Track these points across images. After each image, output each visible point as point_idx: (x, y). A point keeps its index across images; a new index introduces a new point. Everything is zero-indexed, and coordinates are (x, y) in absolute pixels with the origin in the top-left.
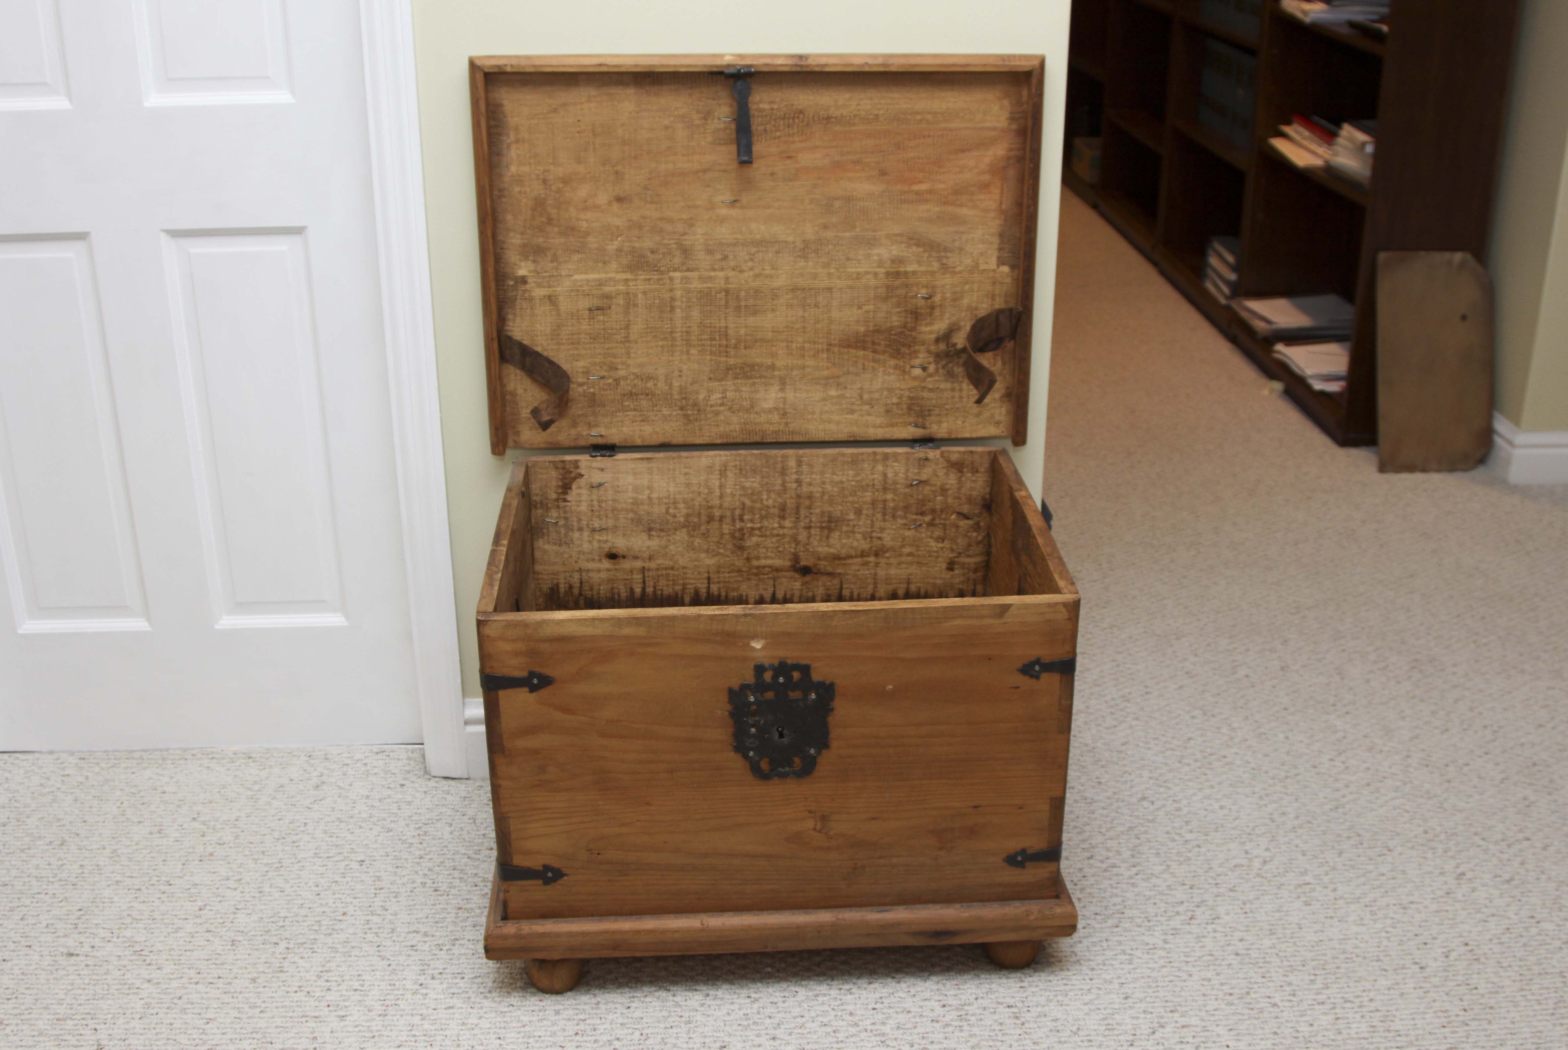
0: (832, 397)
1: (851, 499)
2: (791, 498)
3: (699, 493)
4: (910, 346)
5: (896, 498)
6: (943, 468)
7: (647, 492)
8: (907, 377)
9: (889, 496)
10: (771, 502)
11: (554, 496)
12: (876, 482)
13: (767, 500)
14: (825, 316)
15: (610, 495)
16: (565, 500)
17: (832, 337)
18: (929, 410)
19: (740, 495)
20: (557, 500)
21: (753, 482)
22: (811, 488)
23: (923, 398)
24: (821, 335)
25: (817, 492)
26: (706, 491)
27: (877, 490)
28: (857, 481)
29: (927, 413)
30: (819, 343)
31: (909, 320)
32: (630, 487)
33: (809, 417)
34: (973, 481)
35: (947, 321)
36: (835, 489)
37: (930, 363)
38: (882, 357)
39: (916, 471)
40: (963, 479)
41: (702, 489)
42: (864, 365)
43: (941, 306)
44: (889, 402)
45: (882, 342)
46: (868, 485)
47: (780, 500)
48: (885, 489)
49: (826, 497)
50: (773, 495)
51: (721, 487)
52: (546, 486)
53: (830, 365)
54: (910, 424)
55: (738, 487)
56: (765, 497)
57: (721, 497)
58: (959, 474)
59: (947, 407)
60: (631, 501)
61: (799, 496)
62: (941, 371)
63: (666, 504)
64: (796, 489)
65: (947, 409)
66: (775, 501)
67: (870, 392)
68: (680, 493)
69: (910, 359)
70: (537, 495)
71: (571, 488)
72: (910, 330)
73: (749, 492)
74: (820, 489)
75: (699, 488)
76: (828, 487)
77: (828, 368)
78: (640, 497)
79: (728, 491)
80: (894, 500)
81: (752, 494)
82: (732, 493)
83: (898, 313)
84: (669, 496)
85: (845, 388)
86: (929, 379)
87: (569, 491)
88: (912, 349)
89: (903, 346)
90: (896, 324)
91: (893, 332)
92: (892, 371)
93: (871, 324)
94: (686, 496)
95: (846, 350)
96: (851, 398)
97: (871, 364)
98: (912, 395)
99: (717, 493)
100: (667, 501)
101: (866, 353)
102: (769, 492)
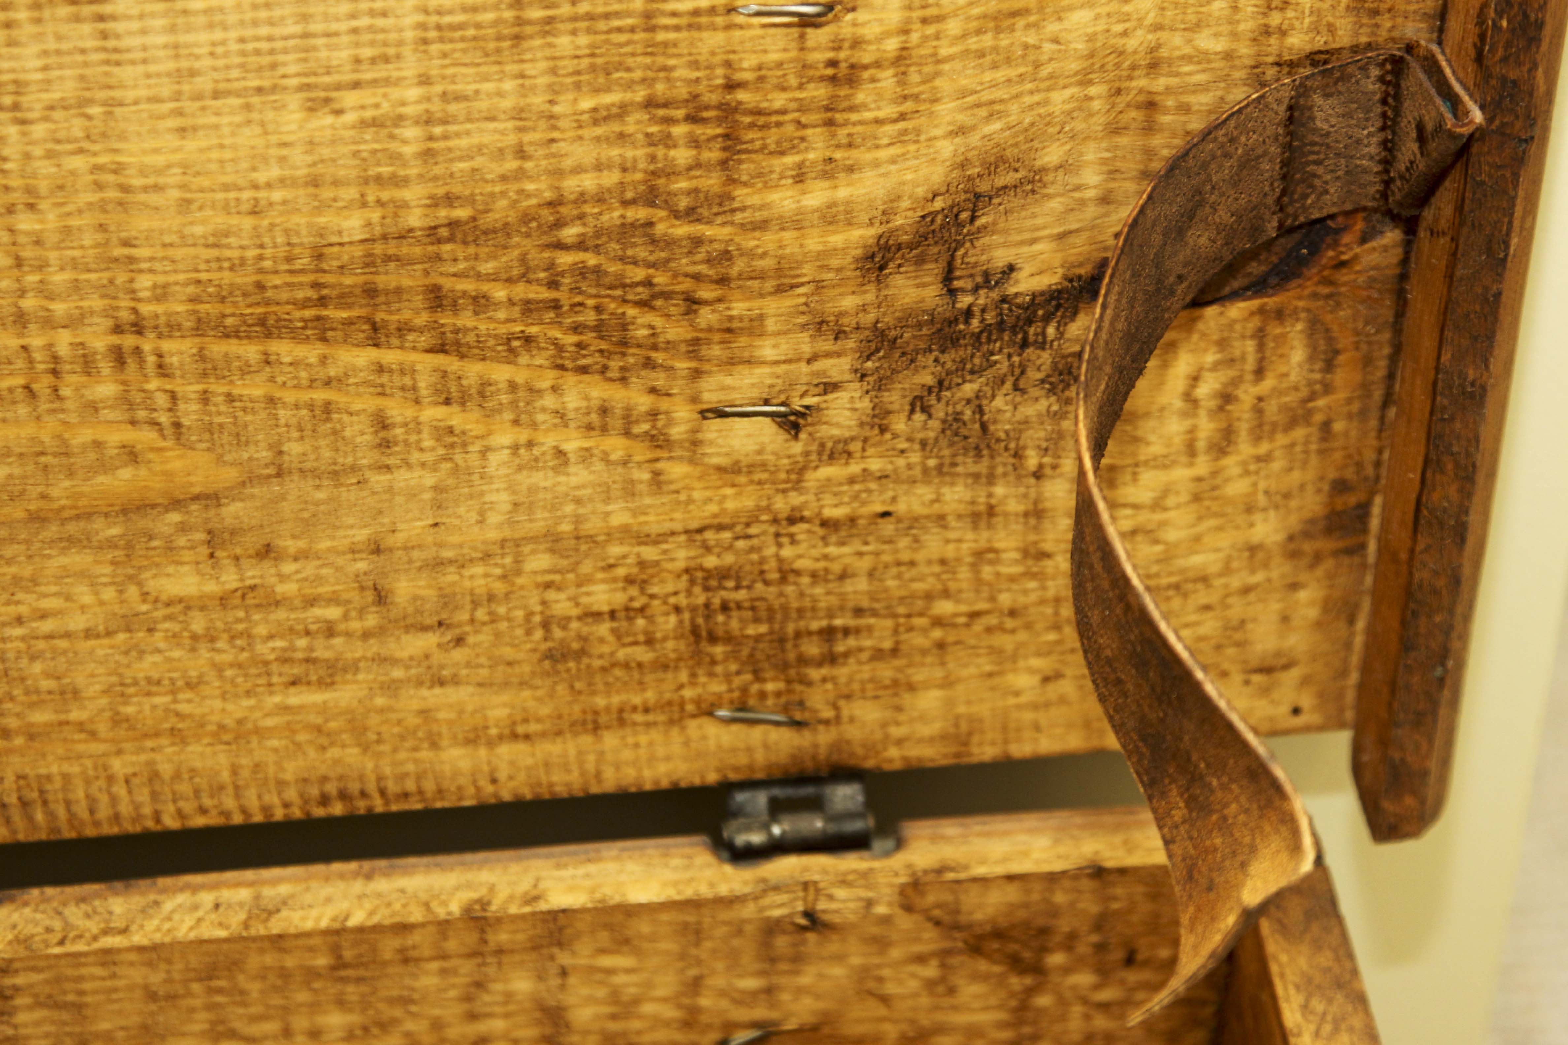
0: (186, 604)
4: (692, 303)
6: (920, 959)
8: (676, 470)
14: (78, 163)
17: (144, 282)
18: (829, 634)
23: (787, 573)
24: (59, 278)
29: (812, 648)
30: (49, 323)
31: (682, 155)
33: (40, 717)
35: (947, 149)
37: (830, 387)
38: (501, 373)
39: (751, 983)
42: (382, 423)
43: (901, 58)
44: (561, 605)
45: (500, 293)
53: (146, 436)
54: (708, 712)
58: (1016, 982)
59: (944, 607)
62: (899, 424)
65: (938, 622)
67: (438, 564)
69: (696, 374)
72: (691, 214)
77: (132, 455)
83: (598, 117)
85: (266, 552)
86: (827, 471)
88: (706, 316)
89: (644, 304)
90: (589, 182)
91: (570, 233)
92: (572, 444)
93: (413, 194)
95: (251, 351)
96: (311, 602)
97: (432, 413)
98: (711, 562)
101: (390, 356)
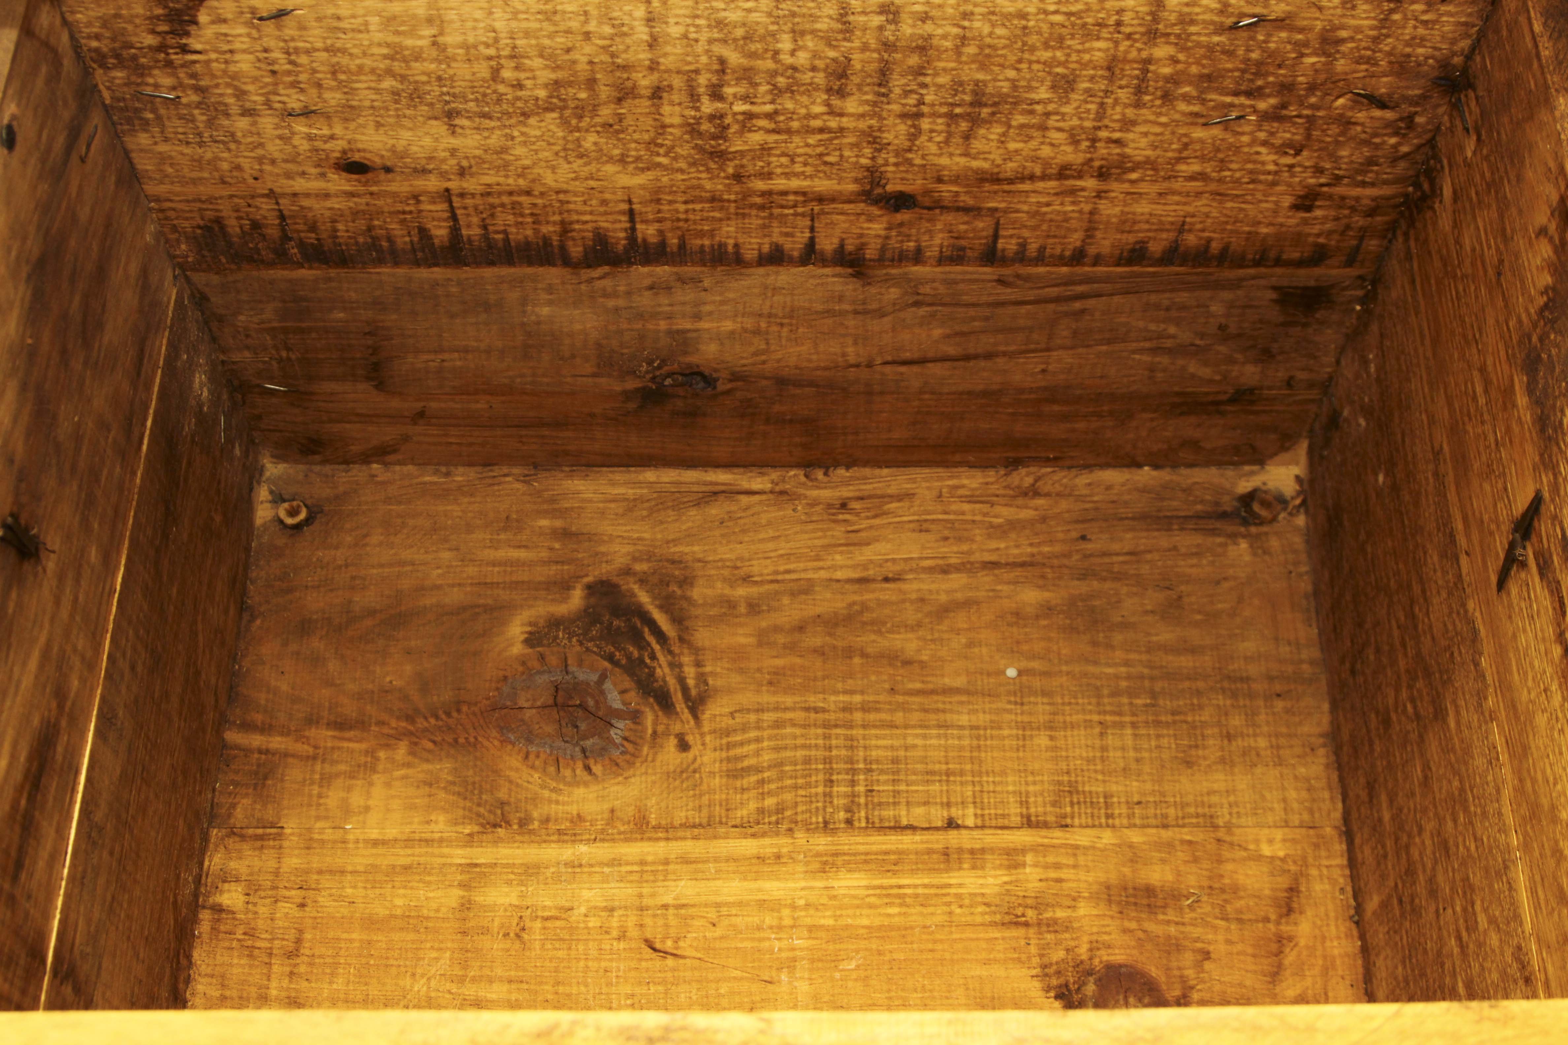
1: (1046, 55)
2: (865, 48)
3: (587, 36)
5: (1181, 57)
7: (428, 32)
9: (1162, 51)
10: (802, 58)
11: (150, 40)
12: (1127, 17)
13: (793, 53)
15: (316, 36)
16: (185, 49)
19: (710, 41)
20: (162, 48)
21: (749, 11)
22: (929, 27)
25: (944, 37)
26: (607, 30)
27: (1129, 36)
28: (1069, 14)
32: (374, 20)
34: (1425, 23)
36: (1000, 31)
40: (1396, 17)
41: (592, 26)
46: (1101, 25)
47: (832, 54)
48: (1152, 35)
49: (971, 50)
50: (809, 42)
51: (650, 20)
52: (117, 16)
55: (702, 22)
56: (785, 44)
57: (653, 43)
60: (385, 51)
61: (888, 46)
63: (490, 58)
64: (881, 28)
66: (815, 55)
68: (527, 34)
70: (97, 37)
71: (195, 23)
73: (739, 32)
74: (955, 31)
75: (586, 22)
76: (979, 25)
78: (409, 42)
79: (675, 31)
80: (1174, 61)
81: (747, 38)
82: (685, 36)
84: (496, 40)
87: (192, 29)
94: (547, 42)
99: (642, 33)
100: (492, 52)
102: (797, 34)
